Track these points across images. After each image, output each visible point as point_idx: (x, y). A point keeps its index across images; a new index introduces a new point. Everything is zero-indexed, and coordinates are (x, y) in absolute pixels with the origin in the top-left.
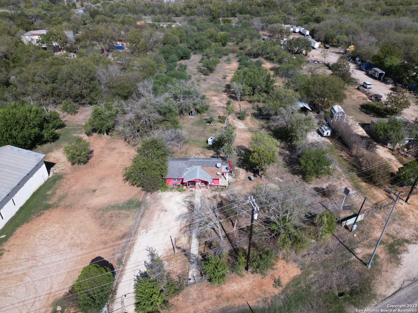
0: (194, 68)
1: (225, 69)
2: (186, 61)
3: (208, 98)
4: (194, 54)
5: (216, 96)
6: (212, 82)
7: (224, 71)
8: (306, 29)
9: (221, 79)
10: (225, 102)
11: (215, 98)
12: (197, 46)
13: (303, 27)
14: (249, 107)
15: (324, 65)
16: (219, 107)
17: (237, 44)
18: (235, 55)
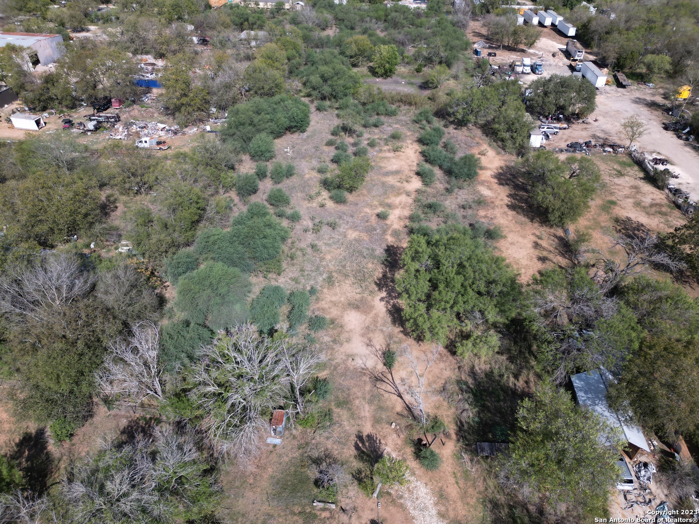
0: (313, 169)
1: (387, 174)
2: (295, 136)
3: (332, 321)
4: (319, 109)
5: (357, 306)
6: (352, 235)
7: (383, 184)
8: (566, 20)
9: (374, 219)
10: (379, 342)
11: (353, 320)
12: (326, 89)
13: (560, 14)
14: (447, 373)
15: (629, 161)
16: (363, 371)
17: (418, 71)
18: (413, 112)
